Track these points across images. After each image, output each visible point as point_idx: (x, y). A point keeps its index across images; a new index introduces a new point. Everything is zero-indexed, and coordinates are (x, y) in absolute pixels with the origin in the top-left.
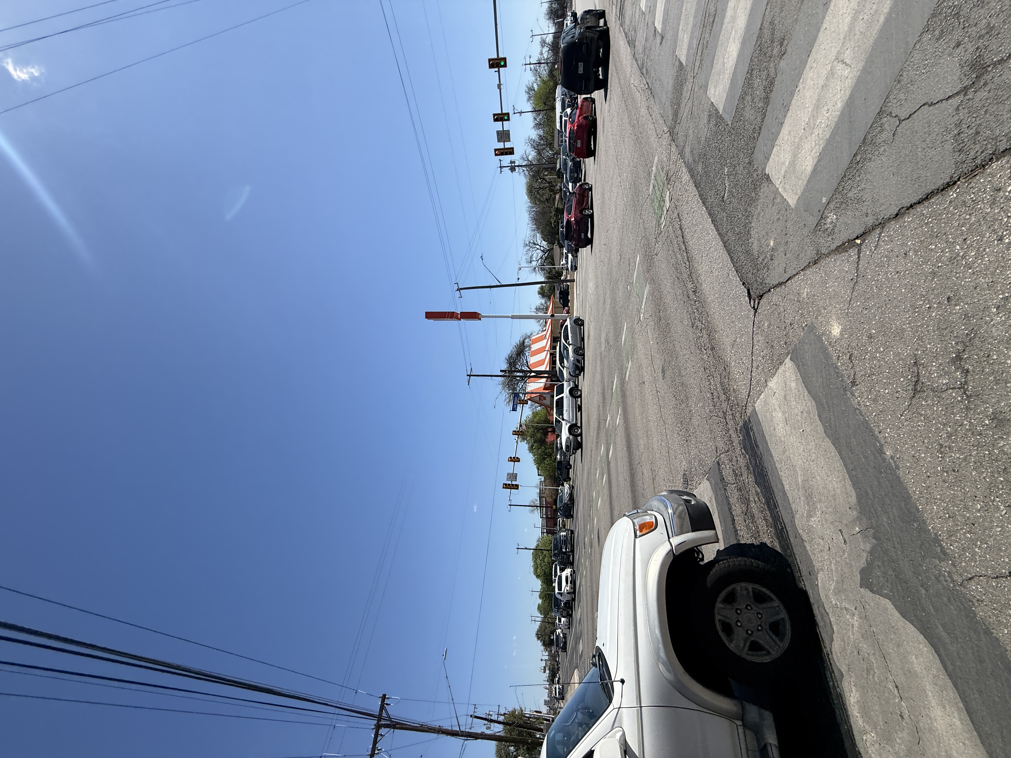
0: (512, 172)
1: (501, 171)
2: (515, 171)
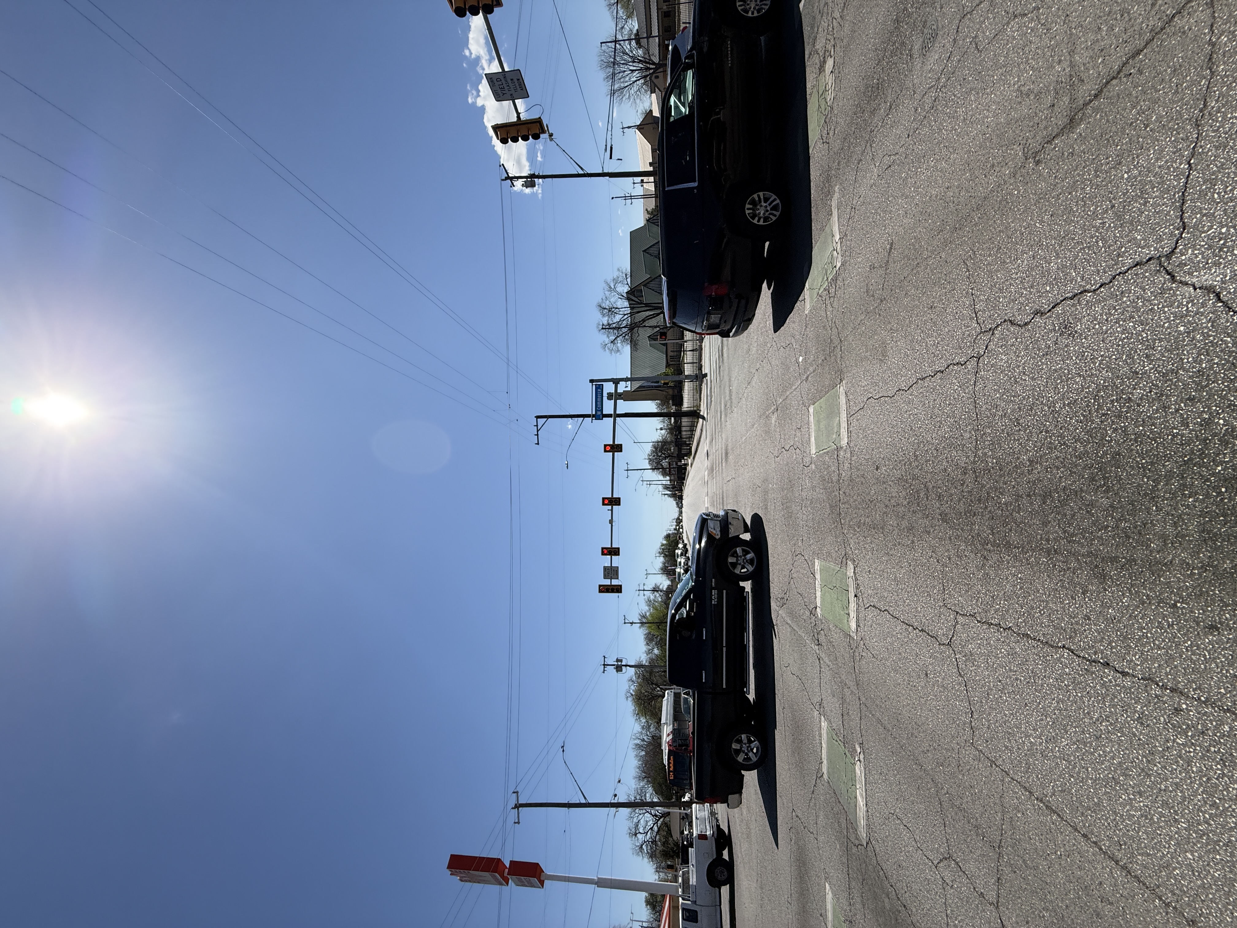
0: (617, 671)
1: (604, 670)
2: (622, 671)
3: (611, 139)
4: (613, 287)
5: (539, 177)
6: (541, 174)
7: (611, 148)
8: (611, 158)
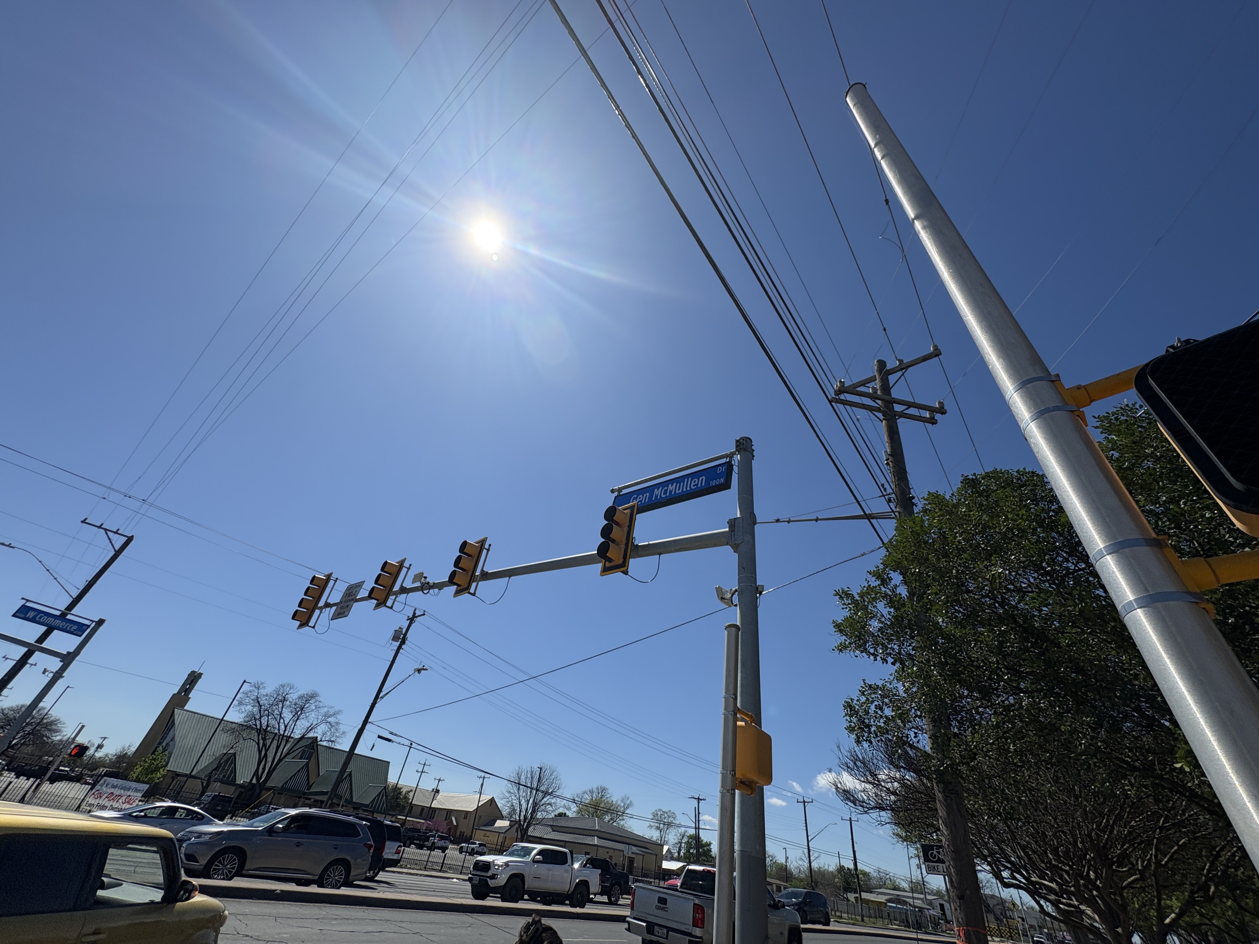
3: (399, 743)
4: (329, 720)
5: (400, 647)
6: (401, 650)
7: (389, 740)
8: (380, 737)
